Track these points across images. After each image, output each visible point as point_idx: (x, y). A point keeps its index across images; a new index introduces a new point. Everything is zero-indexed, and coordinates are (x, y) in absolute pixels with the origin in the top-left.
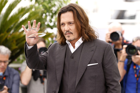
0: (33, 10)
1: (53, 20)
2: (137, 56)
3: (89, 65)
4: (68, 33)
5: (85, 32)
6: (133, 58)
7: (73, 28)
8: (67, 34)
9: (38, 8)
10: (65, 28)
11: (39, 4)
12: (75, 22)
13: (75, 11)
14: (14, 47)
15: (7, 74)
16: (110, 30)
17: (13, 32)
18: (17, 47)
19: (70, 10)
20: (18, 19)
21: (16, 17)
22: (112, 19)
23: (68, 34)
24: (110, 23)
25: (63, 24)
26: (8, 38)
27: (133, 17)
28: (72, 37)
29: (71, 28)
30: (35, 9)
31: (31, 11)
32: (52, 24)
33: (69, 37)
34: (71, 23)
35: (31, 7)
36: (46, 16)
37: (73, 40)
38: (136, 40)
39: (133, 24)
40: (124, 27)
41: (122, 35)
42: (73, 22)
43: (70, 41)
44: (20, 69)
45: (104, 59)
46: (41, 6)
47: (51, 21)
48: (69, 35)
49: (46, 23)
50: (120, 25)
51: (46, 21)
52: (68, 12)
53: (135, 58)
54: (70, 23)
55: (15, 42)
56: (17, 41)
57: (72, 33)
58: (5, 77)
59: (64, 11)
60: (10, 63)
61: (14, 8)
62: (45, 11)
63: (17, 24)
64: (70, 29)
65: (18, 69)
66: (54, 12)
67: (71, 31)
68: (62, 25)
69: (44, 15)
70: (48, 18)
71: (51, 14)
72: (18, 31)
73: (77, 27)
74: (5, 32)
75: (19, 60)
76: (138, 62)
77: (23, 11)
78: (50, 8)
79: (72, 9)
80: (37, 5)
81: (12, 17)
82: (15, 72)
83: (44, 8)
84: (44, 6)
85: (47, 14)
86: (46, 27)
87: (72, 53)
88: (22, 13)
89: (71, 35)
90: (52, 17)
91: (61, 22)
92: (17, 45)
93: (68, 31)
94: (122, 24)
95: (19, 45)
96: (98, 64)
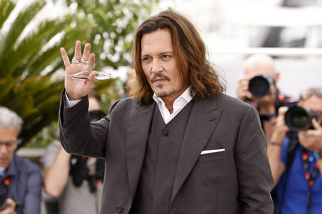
0: (73, 25)
1: (119, 48)
2: (310, 132)
3: (203, 153)
4: (158, 78)
5: (198, 76)
6: (301, 136)
7: (170, 66)
8: (157, 80)
9: (85, 21)
10: (152, 67)
11: (86, 13)
12: (175, 54)
13: (175, 29)
14: (31, 110)
15: (12, 171)
16: (247, 73)
17: (27, 77)
18: (35, 110)
19: (164, 27)
20: (39, 46)
21: (34, 42)
22: (251, 46)
23: (160, 80)
24: (248, 56)
25: (149, 58)
26: (16, 91)
27: (300, 43)
28: (168, 88)
29: (166, 67)
30: (78, 24)
31: (67, 29)
32: (115, 58)
33: (160, 86)
34: (165, 56)
35: (68, 20)
36: (103, 39)
37: (169, 95)
38: (307, 94)
39: (300, 58)
40: (279, 66)
41: (274, 83)
42: (169, 54)
43: (163, 96)
44: (42, 160)
45: (239, 139)
46: (90, 16)
47: (113, 51)
48: (162, 83)
49: (103, 56)
50: (269, 60)
51: (103, 51)
52: (159, 30)
53: (307, 136)
54: (163, 56)
55: (30, 98)
56: (35, 96)
57: (167, 79)
58: (9, 177)
59: (149, 28)
60: (20, 147)
61: (29, 21)
62: (101, 29)
63: (35, 58)
64: (164, 69)
65: (37, 161)
66: (119, 31)
67: (165, 74)
68: (146, 61)
69: (98, 37)
70: (108, 44)
71: (113, 35)
72: (38, 74)
73: (179, 66)
74: (9, 76)
75: (41, 139)
76: (313, 146)
77: (49, 28)
78: (111, 21)
79: (169, 23)
80: (81, 15)
81: (24, 41)
82: (32, 167)
83: (97, 22)
84: (96, 16)
85: (105, 35)
86: (102, 64)
87: (166, 123)
88: (47, 34)
89: (165, 83)
90: (116, 42)
91: (143, 53)
92: (36, 105)
93: (159, 74)
94: (274, 57)
95: (41, 105)
96: (224, 150)
